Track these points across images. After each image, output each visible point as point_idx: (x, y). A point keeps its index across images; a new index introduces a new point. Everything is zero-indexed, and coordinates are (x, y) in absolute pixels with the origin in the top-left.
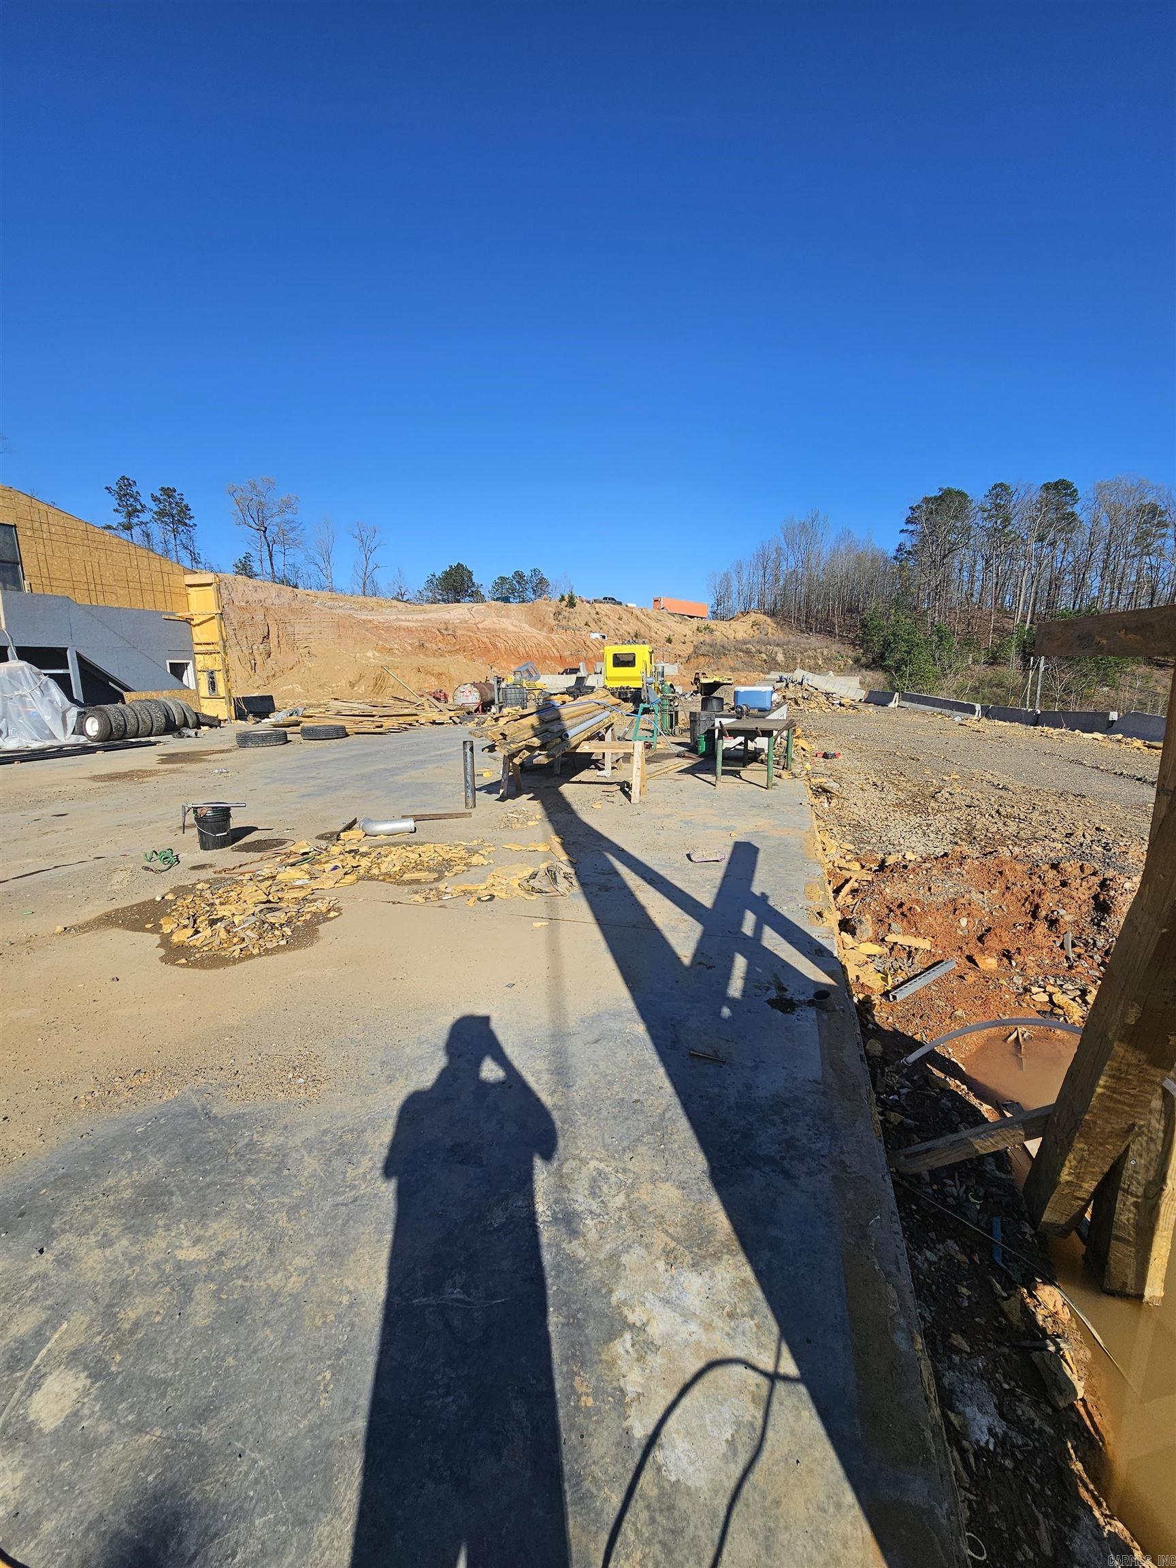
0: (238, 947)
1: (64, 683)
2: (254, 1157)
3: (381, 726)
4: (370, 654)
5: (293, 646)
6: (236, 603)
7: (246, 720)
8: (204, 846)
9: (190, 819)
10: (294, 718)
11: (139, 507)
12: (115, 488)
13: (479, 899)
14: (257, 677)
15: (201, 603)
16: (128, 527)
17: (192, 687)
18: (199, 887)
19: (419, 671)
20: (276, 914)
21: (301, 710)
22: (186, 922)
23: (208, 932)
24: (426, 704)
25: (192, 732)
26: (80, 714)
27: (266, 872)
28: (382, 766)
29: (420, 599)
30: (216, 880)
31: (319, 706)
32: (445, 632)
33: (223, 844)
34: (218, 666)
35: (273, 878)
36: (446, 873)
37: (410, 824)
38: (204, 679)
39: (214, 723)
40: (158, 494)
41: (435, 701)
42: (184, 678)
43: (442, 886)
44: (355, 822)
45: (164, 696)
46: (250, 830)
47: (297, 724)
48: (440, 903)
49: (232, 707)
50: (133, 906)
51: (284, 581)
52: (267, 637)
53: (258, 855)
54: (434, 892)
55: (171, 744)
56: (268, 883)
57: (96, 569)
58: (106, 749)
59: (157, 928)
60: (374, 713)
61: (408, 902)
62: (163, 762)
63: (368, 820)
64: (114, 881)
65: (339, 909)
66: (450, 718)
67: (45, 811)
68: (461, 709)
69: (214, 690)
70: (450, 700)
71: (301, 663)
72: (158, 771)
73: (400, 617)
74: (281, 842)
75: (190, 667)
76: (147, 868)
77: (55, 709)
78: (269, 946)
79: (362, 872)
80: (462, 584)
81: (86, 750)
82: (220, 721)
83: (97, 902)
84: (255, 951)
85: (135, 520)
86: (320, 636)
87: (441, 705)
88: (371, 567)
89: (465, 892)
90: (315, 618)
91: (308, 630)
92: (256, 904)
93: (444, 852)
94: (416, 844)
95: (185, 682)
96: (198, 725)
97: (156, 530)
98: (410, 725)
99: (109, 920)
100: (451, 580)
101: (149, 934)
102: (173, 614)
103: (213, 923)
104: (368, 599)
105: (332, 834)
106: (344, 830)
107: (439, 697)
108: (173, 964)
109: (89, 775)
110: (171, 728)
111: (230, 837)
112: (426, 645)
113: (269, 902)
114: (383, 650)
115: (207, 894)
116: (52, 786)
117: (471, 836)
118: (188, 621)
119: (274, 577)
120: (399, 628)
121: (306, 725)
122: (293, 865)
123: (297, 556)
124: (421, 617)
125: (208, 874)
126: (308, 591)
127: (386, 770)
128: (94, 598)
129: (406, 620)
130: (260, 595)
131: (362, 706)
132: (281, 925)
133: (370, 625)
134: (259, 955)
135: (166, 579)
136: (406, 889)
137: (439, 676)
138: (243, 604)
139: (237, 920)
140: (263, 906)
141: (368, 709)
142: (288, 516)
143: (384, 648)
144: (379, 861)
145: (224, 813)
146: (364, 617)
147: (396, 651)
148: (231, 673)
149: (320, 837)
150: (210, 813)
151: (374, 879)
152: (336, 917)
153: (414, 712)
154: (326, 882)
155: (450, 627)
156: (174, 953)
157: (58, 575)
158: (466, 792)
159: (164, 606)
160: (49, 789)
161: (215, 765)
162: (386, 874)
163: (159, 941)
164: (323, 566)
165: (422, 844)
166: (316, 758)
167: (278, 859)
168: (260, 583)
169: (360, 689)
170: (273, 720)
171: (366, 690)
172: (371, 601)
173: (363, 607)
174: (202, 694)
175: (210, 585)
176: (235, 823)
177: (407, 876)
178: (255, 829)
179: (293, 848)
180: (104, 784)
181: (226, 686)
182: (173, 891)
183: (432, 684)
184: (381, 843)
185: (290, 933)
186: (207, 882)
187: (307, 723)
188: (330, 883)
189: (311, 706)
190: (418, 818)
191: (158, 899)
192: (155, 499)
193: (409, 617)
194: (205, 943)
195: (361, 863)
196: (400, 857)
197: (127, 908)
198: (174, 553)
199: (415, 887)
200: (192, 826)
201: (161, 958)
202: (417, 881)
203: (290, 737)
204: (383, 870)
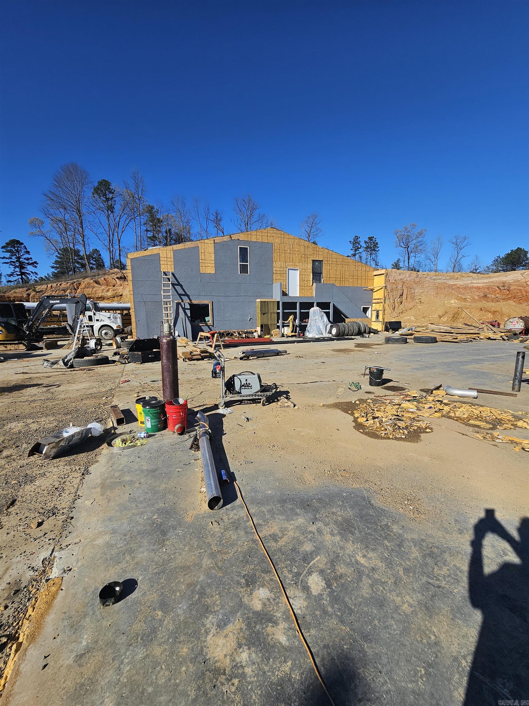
0: (384, 432)
1: (328, 314)
2: (388, 532)
3: (457, 339)
4: (452, 301)
5: (413, 299)
6: (391, 281)
7: (388, 331)
8: (371, 384)
9: (368, 372)
10: (410, 332)
11: (359, 247)
12: (352, 241)
13: (523, 449)
14: (394, 313)
15: (378, 282)
16: (354, 255)
17: (370, 317)
18: (368, 401)
19: (481, 310)
20: (401, 422)
21: (414, 328)
22: (363, 415)
23: (372, 421)
24: (485, 328)
25: (367, 336)
26: (331, 326)
27: (396, 401)
28: (457, 360)
29: (488, 270)
30: (375, 399)
31: (423, 327)
32: (502, 288)
33: (378, 384)
34: (381, 308)
35: (400, 405)
36: (498, 427)
37: (474, 393)
38: (375, 314)
39: (376, 332)
40: (367, 240)
41: (491, 327)
42: (367, 313)
43: (495, 433)
44: (441, 386)
45: (359, 320)
46: (390, 381)
47: (411, 335)
48: (493, 443)
49: (384, 326)
50: (345, 402)
51: (414, 269)
52: (402, 295)
53: (393, 393)
54: (489, 435)
55: (359, 340)
56: (397, 407)
57: (344, 273)
58: (338, 340)
59: (352, 414)
60: (452, 331)
61: (472, 436)
62: (356, 347)
63: (449, 387)
64: (339, 391)
65: (431, 429)
66: (501, 337)
67: (319, 360)
68: (510, 332)
69: (378, 318)
70: (502, 326)
71: (416, 306)
72: (354, 350)
73: (473, 281)
74: (403, 389)
75: (370, 309)
76: (350, 389)
77: (324, 324)
78: (397, 436)
79: (444, 413)
80: (519, 259)
81: (331, 339)
82: (378, 331)
83: (333, 398)
84: (391, 437)
85: (357, 252)
86: (427, 294)
87: (495, 329)
88: (459, 257)
89: (512, 442)
90: (426, 285)
91: (421, 291)
92: (392, 415)
93: (497, 414)
94: (477, 405)
95: (367, 315)
96: (369, 333)
97: (364, 255)
98: (474, 339)
99: (337, 406)
100: (511, 258)
101: (350, 415)
102: (367, 287)
103: (374, 418)
104: (456, 274)
105: (428, 390)
106: (435, 390)
107: (494, 324)
108: (358, 431)
109: (332, 349)
110: (360, 333)
111: (381, 382)
112: (488, 295)
113: (398, 415)
114: (460, 299)
115: (372, 405)
116: (321, 351)
117: (517, 409)
118: (372, 290)
119: (409, 267)
120: (472, 287)
121: (416, 335)
122: (409, 401)
123: (421, 257)
124: (486, 281)
125: (372, 396)
126: (424, 273)
127: (458, 362)
128: (341, 283)
129: (477, 283)
130: (402, 277)
131: (445, 328)
132: (403, 428)
133: (455, 287)
134: (392, 439)
135: (367, 274)
136: (471, 429)
137: (494, 312)
138: (394, 281)
139: (384, 420)
140: (396, 417)
141: (449, 329)
142: (420, 239)
143: (461, 298)
144: (455, 409)
145: (381, 372)
146: (452, 283)
147: (468, 300)
148: (386, 312)
149: (422, 390)
150: (375, 371)
151: (451, 418)
152: (430, 432)
153: (477, 332)
154: (425, 413)
155: (506, 285)
156: (359, 426)
157: (332, 276)
158: (514, 381)
159: (364, 284)
160: (320, 353)
161: (376, 350)
162: (458, 417)
163: (353, 419)
164: (433, 260)
165: (482, 406)
166: (420, 351)
167: (402, 397)
168: (402, 271)
169: (445, 319)
170: (400, 332)
171: (447, 320)
172: (457, 275)
173: (452, 278)
174: (372, 320)
175: (383, 274)
176: (385, 376)
177: (472, 422)
178: (392, 381)
179: (409, 393)
180: (336, 353)
181: (383, 317)
182: (359, 400)
183: (490, 317)
184: (456, 400)
185: (407, 433)
186: (371, 399)
187: (417, 335)
188: (427, 415)
189: (419, 327)
190: (479, 391)
191: (353, 402)
192: (366, 242)
193: (480, 281)
194: (370, 426)
195: (444, 408)
196: (467, 411)
197: (342, 402)
198: (369, 263)
199: (477, 429)
200: (367, 375)
201: (354, 426)
202: (478, 427)
203: (408, 340)
204: (457, 415)
